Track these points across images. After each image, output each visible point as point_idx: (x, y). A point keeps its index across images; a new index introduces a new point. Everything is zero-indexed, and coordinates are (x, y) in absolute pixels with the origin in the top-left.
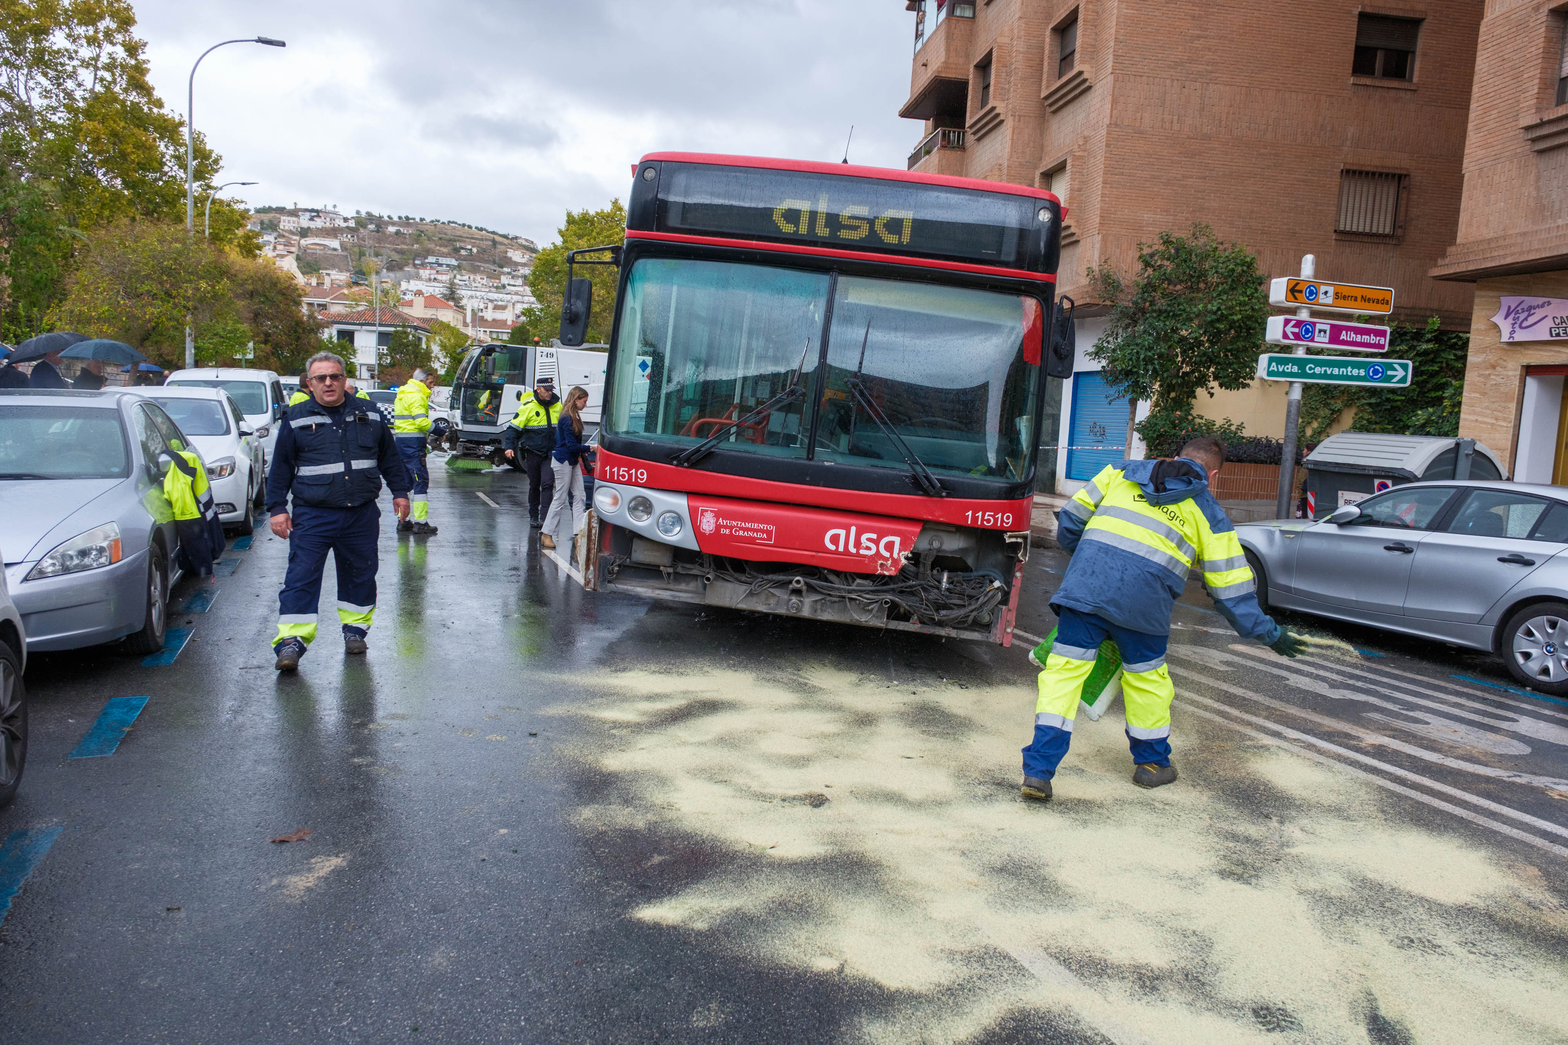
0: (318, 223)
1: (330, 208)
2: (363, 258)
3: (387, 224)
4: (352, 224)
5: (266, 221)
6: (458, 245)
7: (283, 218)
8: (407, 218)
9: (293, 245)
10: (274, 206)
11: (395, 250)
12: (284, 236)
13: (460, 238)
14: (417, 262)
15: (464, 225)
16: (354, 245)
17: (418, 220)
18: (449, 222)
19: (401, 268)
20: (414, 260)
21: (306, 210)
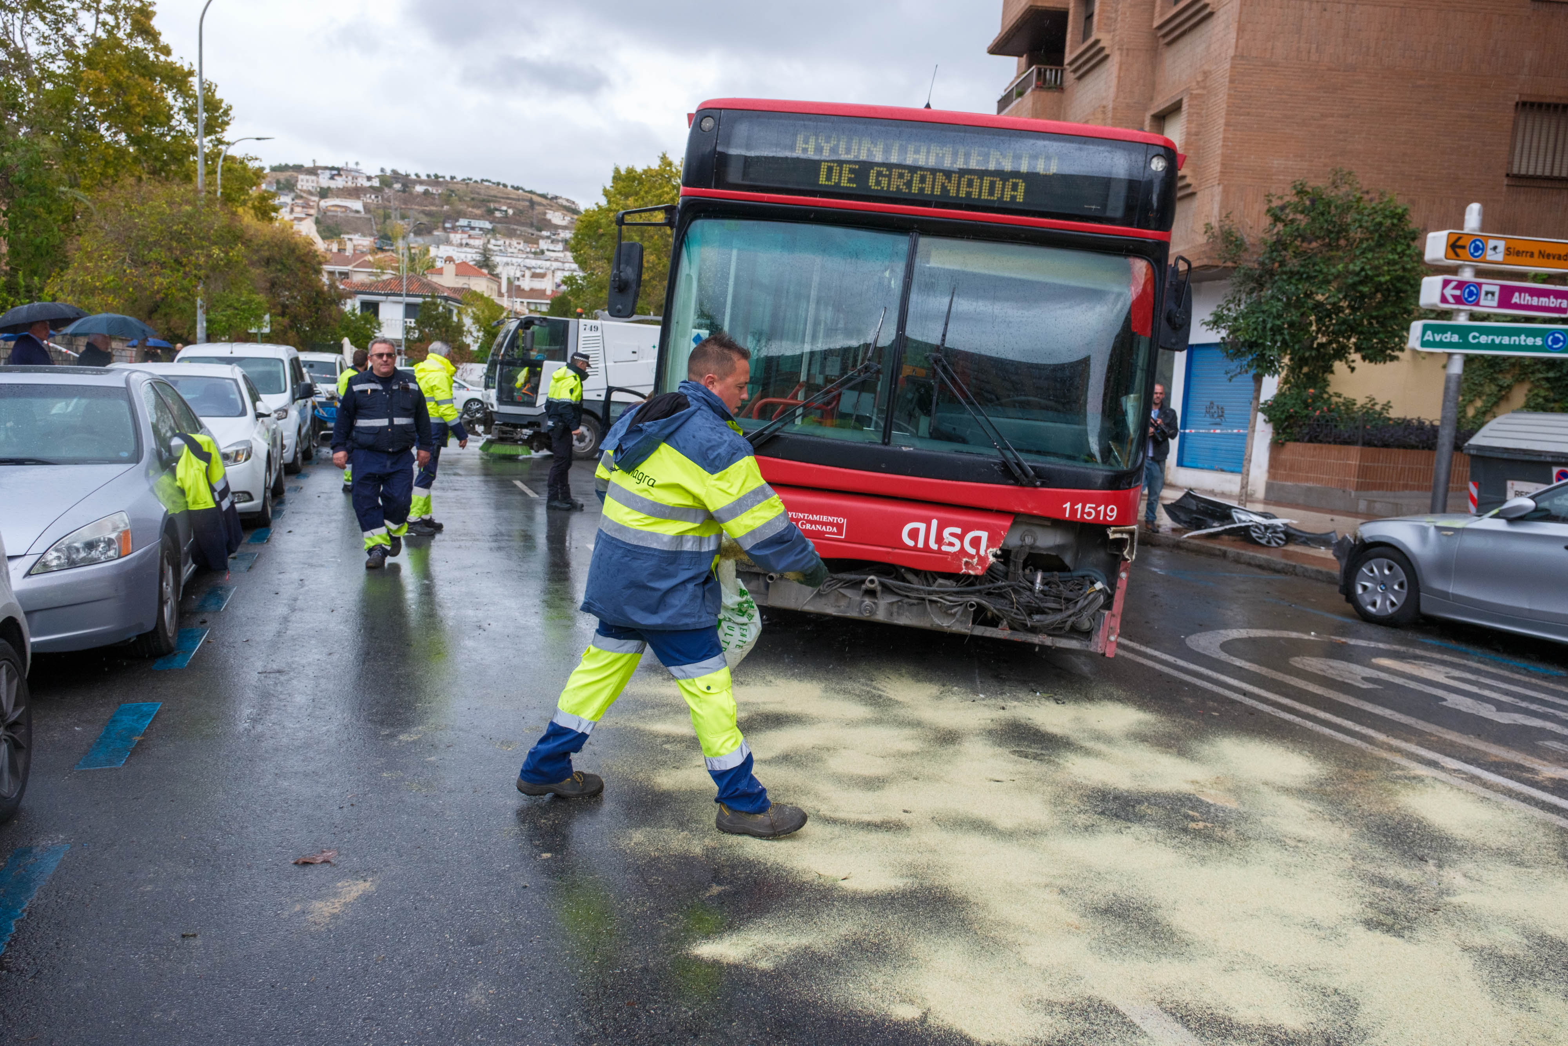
0: (339, 183)
1: (351, 166)
2: (388, 221)
3: (415, 182)
4: (376, 183)
5: (283, 181)
6: (492, 206)
7: (301, 177)
8: (436, 176)
9: (312, 207)
10: (291, 164)
11: (423, 212)
12: (301, 197)
13: (495, 199)
14: (448, 225)
15: (498, 184)
16: (378, 207)
17: (448, 178)
18: (482, 180)
19: (429, 232)
20: (444, 223)
21: (326, 168)
